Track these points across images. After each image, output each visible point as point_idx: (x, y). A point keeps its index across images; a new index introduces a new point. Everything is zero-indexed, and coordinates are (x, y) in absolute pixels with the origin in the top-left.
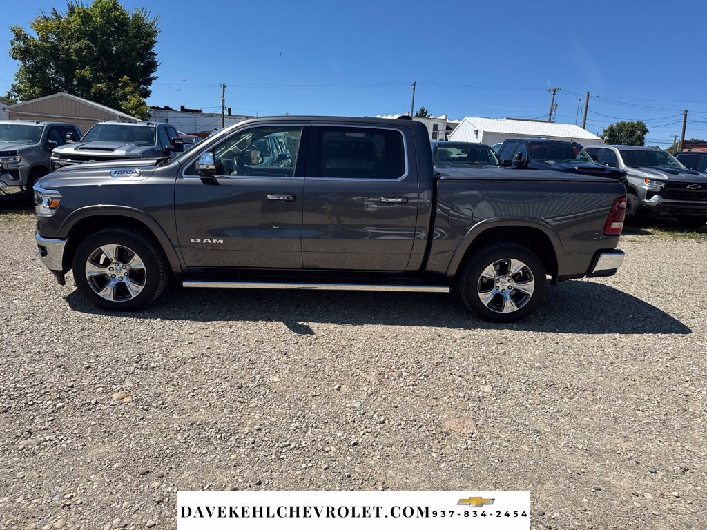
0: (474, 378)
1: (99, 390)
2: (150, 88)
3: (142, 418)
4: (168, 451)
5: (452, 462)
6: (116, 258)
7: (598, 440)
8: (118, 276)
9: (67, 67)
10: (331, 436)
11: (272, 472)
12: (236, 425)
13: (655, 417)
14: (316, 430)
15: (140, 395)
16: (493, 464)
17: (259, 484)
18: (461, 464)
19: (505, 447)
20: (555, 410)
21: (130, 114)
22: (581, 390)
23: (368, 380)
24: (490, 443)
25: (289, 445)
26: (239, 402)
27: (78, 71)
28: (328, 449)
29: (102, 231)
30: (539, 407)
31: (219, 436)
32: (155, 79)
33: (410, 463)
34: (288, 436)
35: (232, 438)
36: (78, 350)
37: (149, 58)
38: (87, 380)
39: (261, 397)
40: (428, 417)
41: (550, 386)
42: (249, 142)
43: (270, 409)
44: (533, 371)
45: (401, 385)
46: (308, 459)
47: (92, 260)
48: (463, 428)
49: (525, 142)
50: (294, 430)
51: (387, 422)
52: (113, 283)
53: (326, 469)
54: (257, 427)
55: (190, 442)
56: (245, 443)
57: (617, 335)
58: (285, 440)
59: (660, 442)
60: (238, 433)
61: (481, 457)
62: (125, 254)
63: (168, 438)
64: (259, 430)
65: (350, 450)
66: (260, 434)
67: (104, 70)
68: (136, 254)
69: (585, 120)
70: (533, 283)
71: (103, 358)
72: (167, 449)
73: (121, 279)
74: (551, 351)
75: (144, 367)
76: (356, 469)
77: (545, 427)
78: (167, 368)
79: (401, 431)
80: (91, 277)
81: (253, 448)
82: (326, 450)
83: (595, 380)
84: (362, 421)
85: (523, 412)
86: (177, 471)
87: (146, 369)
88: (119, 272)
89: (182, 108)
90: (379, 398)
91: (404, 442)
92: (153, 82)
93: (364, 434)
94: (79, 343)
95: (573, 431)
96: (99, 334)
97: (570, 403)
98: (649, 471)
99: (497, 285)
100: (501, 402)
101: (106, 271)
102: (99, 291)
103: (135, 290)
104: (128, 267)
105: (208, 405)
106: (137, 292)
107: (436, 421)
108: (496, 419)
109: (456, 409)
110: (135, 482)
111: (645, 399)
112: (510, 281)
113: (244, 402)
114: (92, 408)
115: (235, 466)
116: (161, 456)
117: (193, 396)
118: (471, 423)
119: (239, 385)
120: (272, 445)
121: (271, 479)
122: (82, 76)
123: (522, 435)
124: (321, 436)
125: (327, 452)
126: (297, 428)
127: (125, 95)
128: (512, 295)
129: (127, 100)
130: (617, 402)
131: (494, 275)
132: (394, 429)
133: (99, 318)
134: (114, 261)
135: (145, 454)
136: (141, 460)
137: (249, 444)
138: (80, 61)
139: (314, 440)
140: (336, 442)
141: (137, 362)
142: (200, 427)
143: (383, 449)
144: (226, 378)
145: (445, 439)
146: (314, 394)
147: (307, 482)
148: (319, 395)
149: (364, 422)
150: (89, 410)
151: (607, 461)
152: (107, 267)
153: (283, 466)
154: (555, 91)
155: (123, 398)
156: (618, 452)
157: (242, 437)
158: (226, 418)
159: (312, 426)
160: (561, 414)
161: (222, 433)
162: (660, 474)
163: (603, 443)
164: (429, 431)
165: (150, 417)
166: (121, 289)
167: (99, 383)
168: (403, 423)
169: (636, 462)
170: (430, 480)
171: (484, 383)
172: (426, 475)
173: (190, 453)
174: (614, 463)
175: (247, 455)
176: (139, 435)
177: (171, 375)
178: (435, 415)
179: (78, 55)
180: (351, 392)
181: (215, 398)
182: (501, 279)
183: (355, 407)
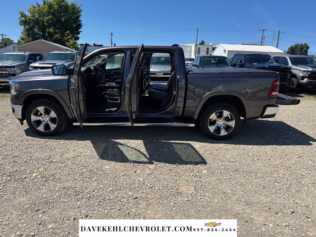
0: (200, 167)
1: (28, 172)
2: (79, 36)
3: (43, 185)
4: (50, 200)
5: (179, 207)
6: (44, 113)
7: (253, 197)
8: (45, 121)
9: (43, 28)
10: (126, 194)
11: (94, 211)
12: (84, 188)
13: (284, 186)
14: (120, 191)
15: (45, 174)
16: (199, 208)
17: (87, 216)
18: (183, 208)
19: (207, 200)
20: (235, 182)
21: (70, 48)
22: (251, 173)
23: (150, 168)
24: (200, 198)
25: (105, 198)
26: (88, 178)
27: (47, 30)
28: (123, 200)
29: (37, 101)
30: (228, 181)
31: (75, 193)
32: (81, 32)
33: (159, 207)
34: (106, 194)
35: (80, 195)
36: (24, 154)
37: (78, 22)
38: (24, 168)
39: (99, 175)
40: (174, 185)
41: (236, 171)
42: (107, 59)
43: (101, 181)
44: (229, 163)
45: (164, 170)
46: (112, 205)
47: (34, 113)
48: (189, 190)
49: (244, 55)
50: (109, 191)
51: (153, 187)
52: (43, 124)
53: (119, 210)
54: (93, 190)
55: (61, 197)
56: (86, 197)
57: (275, 146)
58: (104, 196)
59: (284, 198)
60: (84, 192)
61: (194, 205)
62: (48, 110)
63: (52, 194)
64: (94, 191)
65: (133, 201)
66: (93, 193)
67: (59, 28)
68: (52, 111)
69: (278, 43)
70: (234, 121)
71: (34, 157)
72: (50, 199)
73: (47, 122)
74: (240, 153)
75: (50, 161)
76: (133, 210)
77: (228, 190)
78: (60, 162)
79: (159, 192)
80: (34, 121)
81: (89, 199)
82: (121, 201)
83: (259, 167)
84: (142, 187)
85: (220, 183)
86: (52, 210)
87: (51, 162)
88: (46, 119)
89: (94, 44)
90: (153, 176)
91: (159, 197)
92: (80, 33)
93: (141, 193)
94: (25, 151)
95: (241, 192)
96: (35, 146)
97: (243, 179)
98: (274, 213)
99: (217, 122)
100: (210, 178)
101: (40, 118)
102: (38, 127)
103: (53, 126)
104: (49, 116)
105: (74, 179)
106: (54, 127)
107: (177, 187)
108: (206, 186)
109: (188, 181)
110: (32, 215)
111: (281, 177)
112: (224, 121)
113: (90, 178)
114: (23, 180)
115: (78, 208)
116: (46, 203)
117: (69, 175)
118: (193, 188)
119: (90, 170)
120: (98, 198)
121: (93, 214)
122: (49, 32)
123: (216, 194)
124: (121, 194)
125: (122, 202)
126: (111, 190)
127: (68, 39)
128: (225, 127)
129: (69, 42)
130: (267, 179)
131: (215, 118)
132: (156, 191)
133: (36, 139)
134: (43, 114)
135: (40, 201)
136: (37, 205)
137: (87, 197)
138: (48, 25)
139: (117, 196)
140: (127, 197)
141: (48, 159)
142: (68, 189)
143: (148, 200)
144: (85, 167)
145: (179, 196)
146: (123, 174)
147: (109, 216)
148: (125, 175)
149: (143, 188)
150: (21, 181)
151: (255, 208)
152: (41, 116)
153: (100, 208)
154: (264, 30)
155: (37, 176)
156: (261, 203)
157: (85, 194)
158: (80, 185)
159: (118, 190)
160: (238, 184)
161: (77, 192)
162: (280, 214)
163: (255, 199)
164: (172, 192)
165: (47, 184)
166: (47, 126)
167: (29, 169)
168: (161, 188)
169: (269, 208)
170: (166, 215)
171: (204, 169)
172: (165, 213)
173: (60, 202)
174: (258, 208)
175: (85, 203)
176: (40, 193)
177: (61, 165)
178: (177, 184)
179: (47, 22)
180: (141, 173)
181: (78, 176)
182: (219, 120)
183: (140, 180)
